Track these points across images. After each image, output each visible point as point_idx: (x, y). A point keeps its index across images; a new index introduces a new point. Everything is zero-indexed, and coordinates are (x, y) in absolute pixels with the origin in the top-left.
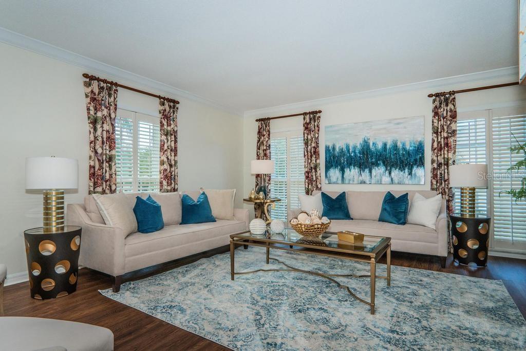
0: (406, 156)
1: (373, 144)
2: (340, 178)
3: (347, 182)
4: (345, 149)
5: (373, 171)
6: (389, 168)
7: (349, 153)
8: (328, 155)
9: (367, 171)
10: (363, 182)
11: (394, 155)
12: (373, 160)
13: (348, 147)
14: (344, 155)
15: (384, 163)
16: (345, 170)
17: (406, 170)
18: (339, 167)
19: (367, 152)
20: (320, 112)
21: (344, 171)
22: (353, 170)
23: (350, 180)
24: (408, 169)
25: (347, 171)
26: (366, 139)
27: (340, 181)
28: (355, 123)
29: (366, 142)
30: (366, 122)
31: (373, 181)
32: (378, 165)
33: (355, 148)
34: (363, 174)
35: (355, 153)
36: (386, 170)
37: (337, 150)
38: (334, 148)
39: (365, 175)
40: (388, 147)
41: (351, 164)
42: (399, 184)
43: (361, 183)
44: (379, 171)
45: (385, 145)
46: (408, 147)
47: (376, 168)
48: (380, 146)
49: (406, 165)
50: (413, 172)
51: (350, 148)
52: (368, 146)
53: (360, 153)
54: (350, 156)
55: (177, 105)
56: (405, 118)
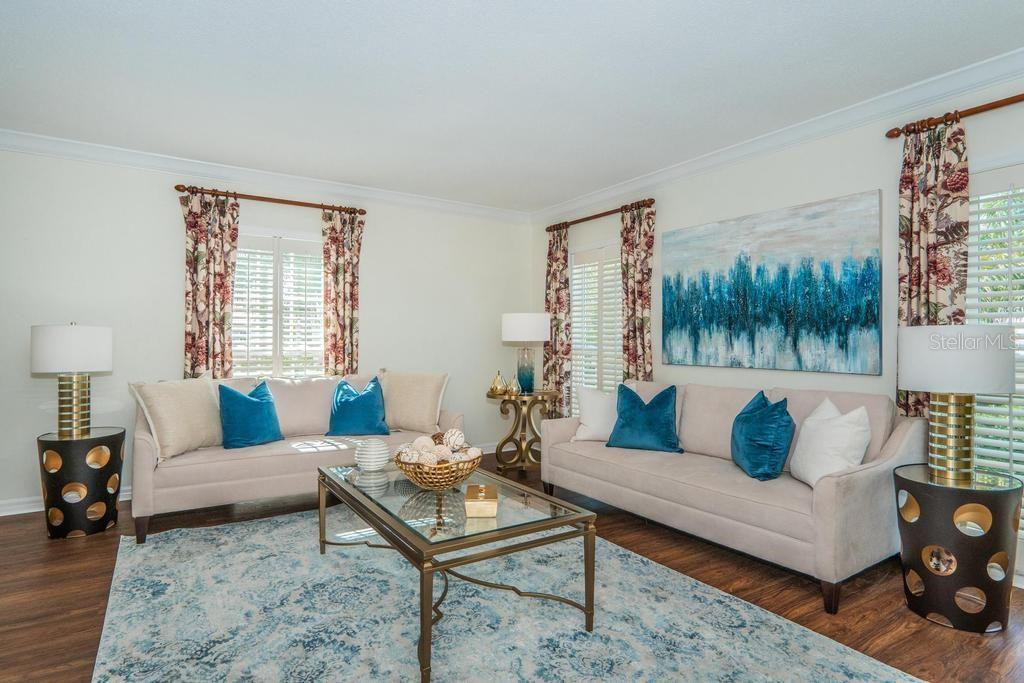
0: (834, 299)
1: (758, 270)
2: (690, 353)
3: (703, 361)
4: (699, 285)
5: (758, 335)
6: (792, 330)
7: (709, 294)
8: (668, 300)
9: (744, 336)
10: (736, 364)
11: (804, 296)
12: (759, 310)
13: (705, 277)
14: (698, 298)
15: (781, 317)
16: (701, 332)
17: (834, 337)
18: (689, 327)
19: (745, 290)
20: (651, 202)
21: (698, 336)
22: (715, 335)
23: (709, 357)
24: (840, 333)
25: (704, 334)
26: (743, 259)
27: (689, 360)
28: (720, 222)
29: (742, 267)
30: (745, 218)
31: (758, 361)
32: (767, 322)
33: (720, 280)
34: (736, 344)
35: (720, 291)
36: (786, 335)
37: (685, 286)
38: (679, 283)
39: (741, 347)
40: (791, 276)
41: (711, 321)
42: (816, 370)
43: (732, 366)
44: (769, 338)
45: (784, 271)
46: (838, 275)
47: (764, 329)
48: (772, 274)
49: (833, 323)
50: (851, 342)
51: (711, 281)
52: (747, 276)
53: (730, 293)
54: (710, 300)
55: (360, 218)
56: (830, 200)
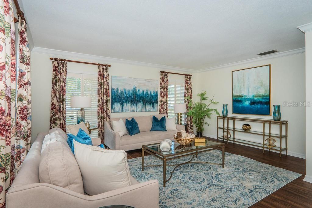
0: (152, 98)
1: (138, 90)
2: (121, 109)
3: (125, 111)
4: (124, 92)
5: (138, 105)
6: (145, 104)
7: (126, 95)
8: (113, 95)
9: (135, 105)
10: (133, 111)
11: (147, 97)
12: (138, 99)
13: (125, 90)
14: (123, 95)
15: (143, 101)
16: (124, 104)
17: (152, 105)
18: (120, 102)
19: (135, 95)
20: (110, 66)
21: (123, 104)
22: (128, 104)
23: (126, 110)
24: (153, 104)
25: (125, 104)
26: (135, 87)
27: (121, 111)
28: (129, 78)
29: (135, 89)
30: (135, 78)
31: (138, 110)
32: (140, 102)
33: (129, 91)
34: (133, 106)
35: (129, 94)
36: (144, 105)
37: (119, 91)
38: (117, 91)
39: (134, 107)
40: (145, 93)
41: (127, 101)
42: (149, 111)
43: (132, 112)
44: (140, 105)
45: (143, 91)
46: (152, 94)
47: (139, 103)
48: (141, 92)
49: (151, 102)
50: (154, 106)
51: (127, 91)
52: (136, 91)
53: (132, 95)
54: (127, 96)
56: (151, 80)
